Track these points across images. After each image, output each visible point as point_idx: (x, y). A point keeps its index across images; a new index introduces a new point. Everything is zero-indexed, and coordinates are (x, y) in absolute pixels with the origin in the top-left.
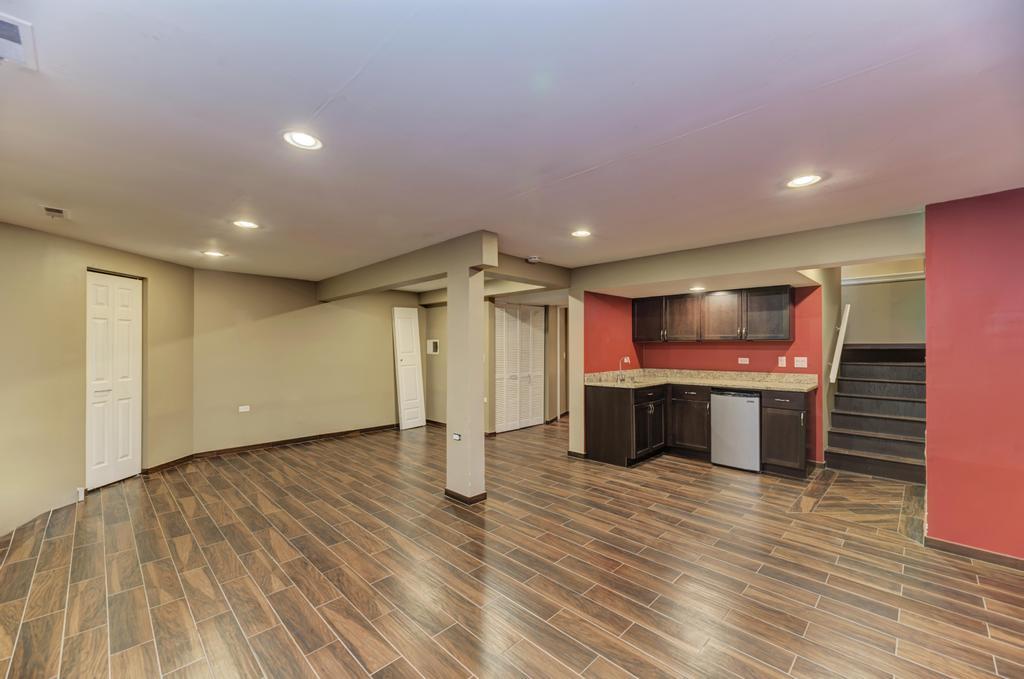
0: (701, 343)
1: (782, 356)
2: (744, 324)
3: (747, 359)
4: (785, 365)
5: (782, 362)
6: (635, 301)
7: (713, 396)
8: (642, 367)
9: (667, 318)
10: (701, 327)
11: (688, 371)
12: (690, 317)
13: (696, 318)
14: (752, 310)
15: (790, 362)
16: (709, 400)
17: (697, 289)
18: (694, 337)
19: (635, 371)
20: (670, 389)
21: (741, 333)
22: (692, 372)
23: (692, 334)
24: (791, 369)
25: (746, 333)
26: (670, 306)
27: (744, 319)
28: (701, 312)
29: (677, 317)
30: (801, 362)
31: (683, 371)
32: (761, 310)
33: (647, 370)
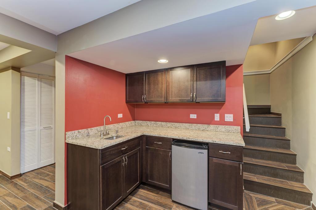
0: (167, 104)
1: (217, 113)
2: (195, 90)
3: (196, 115)
4: (219, 120)
5: (217, 117)
6: (127, 75)
7: (174, 147)
8: (134, 119)
9: (146, 87)
10: (167, 93)
11: (160, 123)
12: (160, 86)
13: (164, 86)
14: (200, 80)
15: (222, 117)
16: (171, 149)
17: (163, 61)
18: (163, 100)
19: (130, 122)
20: (145, 139)
21: (193, 96)
22: (163, 123)
23: (162, 97)
24: (222, 122)
25: (196, 97)
26: (148, 79)
27: (195, 87)
28: (167, 82)
29: (152, 86)
30: (229, 118)
31: (157, 123)
32: (206, 80)
33: (137, 122)
